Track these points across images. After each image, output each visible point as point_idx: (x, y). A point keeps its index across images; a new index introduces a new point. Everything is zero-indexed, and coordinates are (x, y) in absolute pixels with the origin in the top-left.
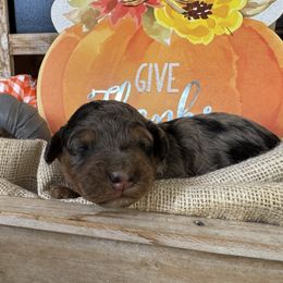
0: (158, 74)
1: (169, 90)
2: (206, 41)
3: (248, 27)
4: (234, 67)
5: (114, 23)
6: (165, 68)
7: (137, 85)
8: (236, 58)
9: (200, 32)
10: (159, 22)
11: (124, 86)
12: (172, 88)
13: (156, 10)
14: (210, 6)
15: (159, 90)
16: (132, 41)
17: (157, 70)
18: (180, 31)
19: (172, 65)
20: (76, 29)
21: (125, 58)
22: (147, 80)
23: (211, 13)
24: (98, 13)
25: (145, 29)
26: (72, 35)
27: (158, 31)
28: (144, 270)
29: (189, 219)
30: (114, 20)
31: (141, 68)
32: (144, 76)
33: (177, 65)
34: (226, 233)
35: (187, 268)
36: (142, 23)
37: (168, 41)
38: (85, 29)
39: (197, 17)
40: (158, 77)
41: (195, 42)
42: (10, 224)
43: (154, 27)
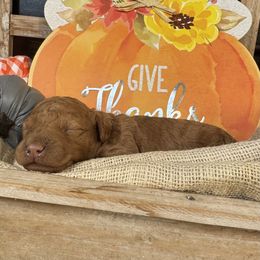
0: (148, 76)
1: (159, 90)
2: (190, 48)
3: (223, 40)
4: (214, 72)
5: (107, 25)
6: (155, 70)
7: (129, 84)
8: (214, 64)
9: (184, 40)
10: (148, 28)
11: (117, 85)
12: (161, 88)
13: (146, 17)
14: (192, 19)
15: (150, 90)
16: (125, 43)
17: (147, 71)
18: (167, 38)
19: (160, 67)
20: (69, 28)
21: (117, 59)
22: (138, 80)
23: (192, 25)
24: (92, 15)
25: (136, 33)
26: (66, 33)
27: (148, 36)
28: (138, 245)
29: (182, 195)
30: (107, 22)
31: (132, 69)
32: (135, 76)
33: (165, 67)
34: (213, 207)
35: (178, 242)
36: (134, 27)
37: (157, 46)
38: (78, 28)
39: (181, 27)
40: (148, 78)
41: (181, 49)
42: (8, 196)
43: (144, 32)
